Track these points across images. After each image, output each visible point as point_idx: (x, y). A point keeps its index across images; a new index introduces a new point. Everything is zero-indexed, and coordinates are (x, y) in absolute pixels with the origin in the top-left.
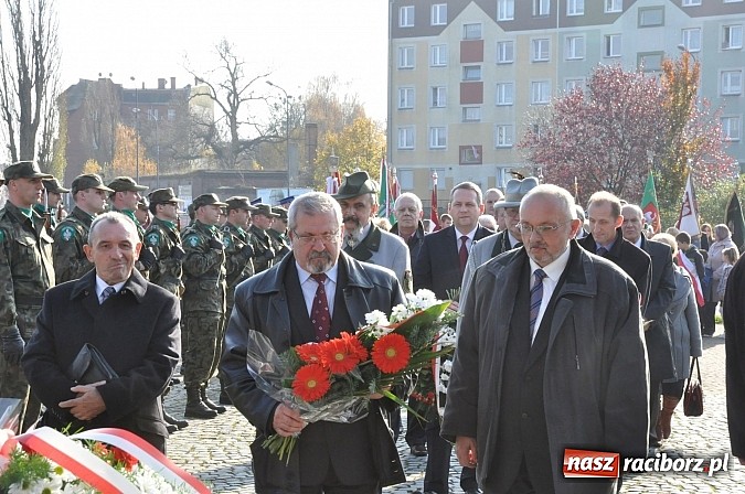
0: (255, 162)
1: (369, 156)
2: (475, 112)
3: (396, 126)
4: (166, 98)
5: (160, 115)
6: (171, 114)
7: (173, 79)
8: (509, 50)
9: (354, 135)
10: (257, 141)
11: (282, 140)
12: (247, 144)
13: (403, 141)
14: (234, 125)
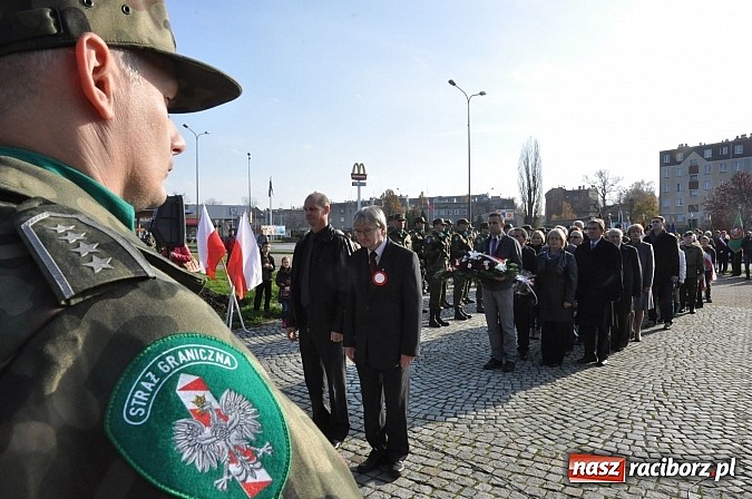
2: (695, 193)
3: (663, 199)
4: (581, 193)
5: (578, 198)
6: (582, 198)
10: (613, 206)
11: (622, 205)
12: (609, 207)
13: (666, 204)
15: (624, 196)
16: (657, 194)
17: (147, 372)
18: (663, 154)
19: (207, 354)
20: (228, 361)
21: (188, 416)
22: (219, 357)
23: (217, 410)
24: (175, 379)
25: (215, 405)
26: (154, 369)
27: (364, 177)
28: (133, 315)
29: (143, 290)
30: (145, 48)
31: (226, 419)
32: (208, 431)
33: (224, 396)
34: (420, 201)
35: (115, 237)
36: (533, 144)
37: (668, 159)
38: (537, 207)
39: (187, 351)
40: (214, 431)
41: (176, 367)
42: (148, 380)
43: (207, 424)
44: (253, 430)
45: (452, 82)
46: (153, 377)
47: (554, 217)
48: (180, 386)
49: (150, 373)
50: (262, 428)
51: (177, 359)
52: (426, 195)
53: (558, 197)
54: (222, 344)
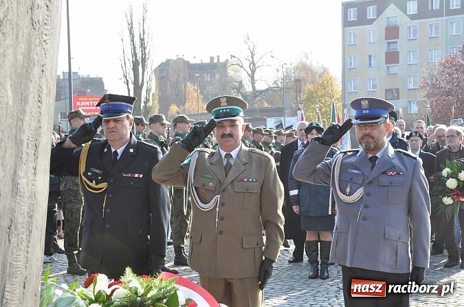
0: (265, 103)
1: (331, 97)
2: (394, 69)
3: (347, 79)
4: (215, 68)
5: (211, 77)
6: (217, 76)
7: (218, 56)
8: (415, 31)
9: (322, 85)
10: (267, 90)
11: (281, 89)
12: (261, 92)
13: (351, 87)
14: (253, 82)
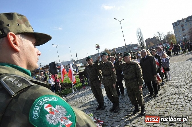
2: (184, 31)
6: (155, 40)
7: (154, 37)
8: (187, 24)
10: (163, 40)
13: (177, 36)
15: (165, 37)
16: (174, 34)
17: (36, 106)
18: (173, 24)
19: (50, 99)
20: (55, 99)
21: (49, 113)
22: (53, 99)
23: (55, 110)
24: (43, 106)
25: (55, 109)
26: (38, 105)
27: (99, 47)
28: (30, 94)
29: (31, 88)
30: (25, 32)
31: (58, 112)
32: (54, 116)
33: (56, 107)
34: (114, 49)
35: (23, 78)
36: (139, 29)
37: (175, 25)
38: (144, 44)
39: (45, 99)
40: (56, 115)
41: (43, 103)
42: (37, 108)
43: (54, 114)
44: (65, 113)
45: (115, 19)
46: (38, 107)
47: (149, 46)
48: (45, 107)
49: (37, 106)
50: (67, 112)
51: (43, 101)
52: (115, 48)
53: (148, 41)
54: (53, 96)
